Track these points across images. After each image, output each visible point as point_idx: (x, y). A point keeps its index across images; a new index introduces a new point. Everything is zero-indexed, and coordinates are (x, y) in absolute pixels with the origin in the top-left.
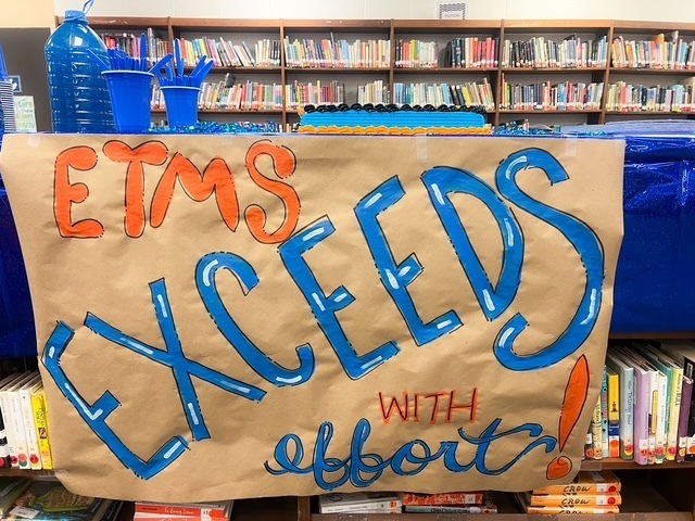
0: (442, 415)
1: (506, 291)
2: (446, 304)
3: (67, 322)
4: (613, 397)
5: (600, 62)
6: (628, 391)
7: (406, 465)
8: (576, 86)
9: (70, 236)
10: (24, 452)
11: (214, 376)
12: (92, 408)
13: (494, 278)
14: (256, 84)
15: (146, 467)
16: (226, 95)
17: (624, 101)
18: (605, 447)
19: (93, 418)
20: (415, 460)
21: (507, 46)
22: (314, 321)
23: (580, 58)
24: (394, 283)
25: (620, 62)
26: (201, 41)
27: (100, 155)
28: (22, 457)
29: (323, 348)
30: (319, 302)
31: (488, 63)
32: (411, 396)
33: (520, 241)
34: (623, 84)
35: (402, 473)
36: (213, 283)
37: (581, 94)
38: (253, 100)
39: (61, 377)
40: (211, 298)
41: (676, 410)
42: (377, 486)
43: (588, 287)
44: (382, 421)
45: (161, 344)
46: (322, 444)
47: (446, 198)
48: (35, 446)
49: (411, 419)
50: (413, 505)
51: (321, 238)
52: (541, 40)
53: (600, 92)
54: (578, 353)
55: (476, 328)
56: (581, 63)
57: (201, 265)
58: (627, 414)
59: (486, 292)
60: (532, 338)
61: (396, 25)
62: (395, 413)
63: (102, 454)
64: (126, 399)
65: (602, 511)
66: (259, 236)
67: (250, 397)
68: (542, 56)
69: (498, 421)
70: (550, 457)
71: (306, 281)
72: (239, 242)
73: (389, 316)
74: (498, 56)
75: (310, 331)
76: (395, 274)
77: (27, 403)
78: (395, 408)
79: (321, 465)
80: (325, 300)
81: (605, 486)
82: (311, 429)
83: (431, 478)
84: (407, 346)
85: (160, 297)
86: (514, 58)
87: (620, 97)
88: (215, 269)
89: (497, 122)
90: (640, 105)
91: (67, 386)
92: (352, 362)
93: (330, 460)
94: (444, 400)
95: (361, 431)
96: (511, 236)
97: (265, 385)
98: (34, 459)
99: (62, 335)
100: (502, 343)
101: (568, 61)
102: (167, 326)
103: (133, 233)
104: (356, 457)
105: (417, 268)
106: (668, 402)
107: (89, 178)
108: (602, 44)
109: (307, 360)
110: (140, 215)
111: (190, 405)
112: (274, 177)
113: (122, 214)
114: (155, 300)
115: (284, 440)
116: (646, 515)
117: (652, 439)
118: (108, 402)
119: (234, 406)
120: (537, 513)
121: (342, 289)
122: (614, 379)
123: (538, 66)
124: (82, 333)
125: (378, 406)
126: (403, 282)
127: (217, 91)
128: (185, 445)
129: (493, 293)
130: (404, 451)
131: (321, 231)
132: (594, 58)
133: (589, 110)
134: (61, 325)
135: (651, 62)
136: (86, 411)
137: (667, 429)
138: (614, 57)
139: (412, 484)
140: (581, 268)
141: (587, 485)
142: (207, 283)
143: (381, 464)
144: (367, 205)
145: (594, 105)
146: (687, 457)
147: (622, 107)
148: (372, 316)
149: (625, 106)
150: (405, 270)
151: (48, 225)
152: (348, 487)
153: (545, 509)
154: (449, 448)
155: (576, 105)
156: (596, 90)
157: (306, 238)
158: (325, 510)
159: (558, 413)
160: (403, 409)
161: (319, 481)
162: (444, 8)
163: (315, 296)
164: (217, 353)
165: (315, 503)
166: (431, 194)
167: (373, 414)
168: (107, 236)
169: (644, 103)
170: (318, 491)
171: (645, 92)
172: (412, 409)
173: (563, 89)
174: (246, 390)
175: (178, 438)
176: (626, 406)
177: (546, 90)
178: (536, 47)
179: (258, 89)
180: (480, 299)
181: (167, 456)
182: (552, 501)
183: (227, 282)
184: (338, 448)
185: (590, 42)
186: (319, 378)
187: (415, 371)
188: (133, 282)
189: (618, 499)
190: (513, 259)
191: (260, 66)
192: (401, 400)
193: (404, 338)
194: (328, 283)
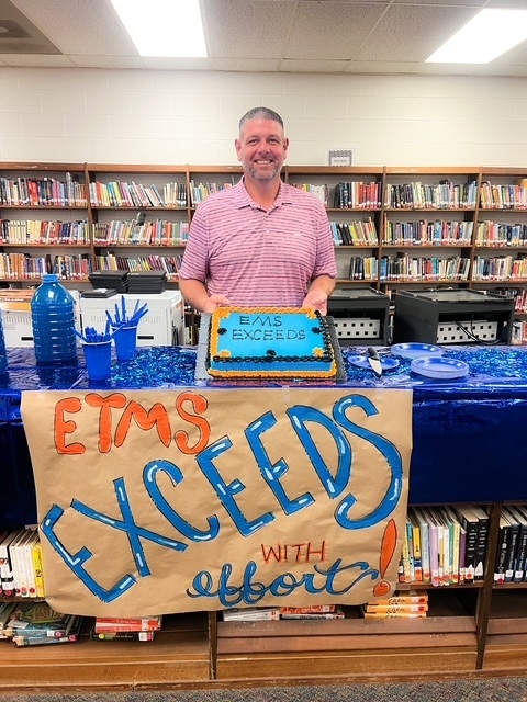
0: (303, 558)
1: (341, 480)
2: (304, 489)
3: (59, 505)
4: (416, 542)
5: (471, 204)
6: (424, 539)
7: (280, 589)
8: (449, 224)
9: (64, 453)
10: (25, 586)
11: (154, 537)
12: (74, 558)
13: (333, 473)
14: (165, 223)
15: (108, 595)
16: (138, 232)
17: (491, 238)
18: (413, 574)
19: (74, 564)
20: (286, 586)
21: (389, 188)
22: (220, 501)
23: (453, 200)
24: (271, 477)
25: (488, 204)
26: (115, 184)
27: (83, 402)
28: (24, 589)
29: (225, 517)
30: (222, 489)
31: (372, 204)
32: (283, 547)
33: (349, 451)
34: (490, 223)
35: (278, 595)
36: (154, 479)
37: (454, 231)
38: (162, 236)
39: (53, 538)
40: (152, 489)
41: (456, 550)
42: (261, 603)
43: (393, 478)
44: (264, 562)
45: (120, 518)
46: (224, 578)
47: (302, 424)
48: (33, 582)
49: (283, 560)
50: (288, 614)
51: (223, 450)
52: (419, 185)
53: (471, 229)
54: (389, 518)
55: (324, 503)
56: (454, 204)
57: (146, 468)
58: (425, 553)
59: (329, 481)
60: (358, 510)
61: (290, 171)
62: (272, 557)
63: (79, 586)
64: (96, 552)
65: (414, 616)
66: (184, 450)
67: (176, 548)
68: (419, 198)
69: (339, 561)
70: (375, 582)
71: (213, 476)
72: (171, 453)
73: (268, 498)
74: (381, 198)
75: (217, 507)
76: (271, 471)
77: (29, 555)
78: (272, 554)
79: (224, 590)
80: (225, 488)
81: (417, 598)
82: (217, 568)
83: (298, 597)
84: (279, 515)
85: (120, 489)
86: (394, 199)
87: (487, 234)
88: (155, 470)
89: (380, 256)
90: (506, 241)
91: (57, 544)
92: (244, 526)
93: (230, 587)
94: (304, 549)
95: (250, 569)
96: (343, 448)
97: (187, 541)
98: (32, 590)
99: (56, 513)
100: (340, 512)
101: (443, 203)
102: (124, 506)
103: (104, 449)
104: (247, 585)
105: (284, 467)
106: (451, 545)
107: (76, 417)
108: (472, 187)
109: (214, 526)
110: (108, 439)
111: (138, 555)
112: (194, 414)
113: (97, 439)
114: (117, 491)
115: (199, 575)
116: (444, 618)
117: (441, 570)
118: (84, 554)
119: (166, 555)
120: (371, 617)
121: (237, 481)
122: (416, 530)
123: (416, 207)
124: (69, 511)
125: (261, 553)
126: (276, 476)
127: (129, 229)
128: (134, 580)
129: (333, 481)
130: (279, 581)
131: (223, 445)
132: (465, 200)
133: (461, 245)
134: (55, 506)
135: (516, 204)
136: (69, 559)
137: (451, 562)
138: (483, 199)
139: (284, 602)
140: (388, 467)
141: (404, 598)
142: (150, 480)
143: (264, 590)
144: (253, 429)
145: (465, 240)
146: (466, 581)
147: (489, 242)
148: (255, 497)
149: (492, 242)
150: (277, 469)
151: (50, 447)
152: (242, 604)
153: (377, 615)
154: (308, 578)
155: (450, 240)
156: (467, 227)
157: (213, 450)
158: (226, 619)
159: (379, 555)
160: (277, 554)
161: (223, 601)
162: (333, 154)
163: (219, 485)
164: (156, 523)
165: (220, 615)
166: (293, 422)
167: (258, 558)
168: (87, 453)
169: (509, 240)
170: (222, 607)
171: (510, 230)
172: (283, 554)
173: (438, 227)
174: (175, 545)
175: (129, 576)
176: (424, 548)
177: (424, 228)
178: (414, 190)
179: (166, 227)
180: (326, 485)
181: (121, 587)
182: (382, 609)
183: (163, 479)
184: (235, 579)
185: (462, 186)
186: (222, 536)
187: (285, 530)
188: (103, 480)
189: (426, 607)
190: (345, 461)
191: (168, 207)
192: (276, 549)
193: (278, 510)
194: (228, 478)
